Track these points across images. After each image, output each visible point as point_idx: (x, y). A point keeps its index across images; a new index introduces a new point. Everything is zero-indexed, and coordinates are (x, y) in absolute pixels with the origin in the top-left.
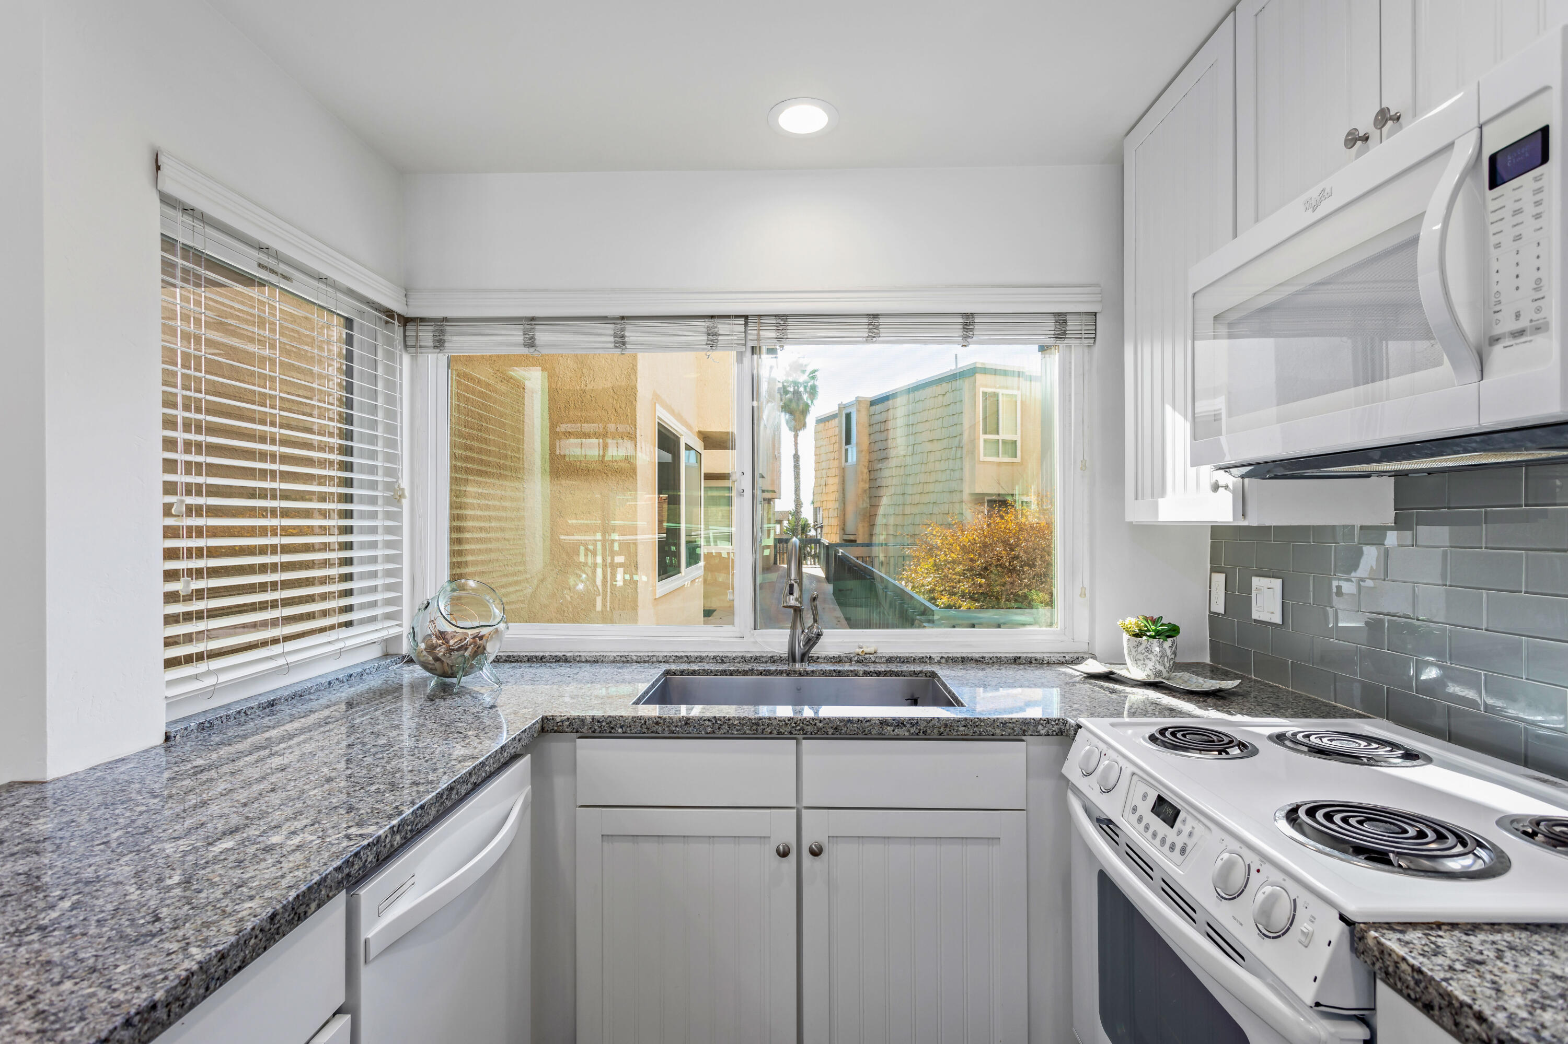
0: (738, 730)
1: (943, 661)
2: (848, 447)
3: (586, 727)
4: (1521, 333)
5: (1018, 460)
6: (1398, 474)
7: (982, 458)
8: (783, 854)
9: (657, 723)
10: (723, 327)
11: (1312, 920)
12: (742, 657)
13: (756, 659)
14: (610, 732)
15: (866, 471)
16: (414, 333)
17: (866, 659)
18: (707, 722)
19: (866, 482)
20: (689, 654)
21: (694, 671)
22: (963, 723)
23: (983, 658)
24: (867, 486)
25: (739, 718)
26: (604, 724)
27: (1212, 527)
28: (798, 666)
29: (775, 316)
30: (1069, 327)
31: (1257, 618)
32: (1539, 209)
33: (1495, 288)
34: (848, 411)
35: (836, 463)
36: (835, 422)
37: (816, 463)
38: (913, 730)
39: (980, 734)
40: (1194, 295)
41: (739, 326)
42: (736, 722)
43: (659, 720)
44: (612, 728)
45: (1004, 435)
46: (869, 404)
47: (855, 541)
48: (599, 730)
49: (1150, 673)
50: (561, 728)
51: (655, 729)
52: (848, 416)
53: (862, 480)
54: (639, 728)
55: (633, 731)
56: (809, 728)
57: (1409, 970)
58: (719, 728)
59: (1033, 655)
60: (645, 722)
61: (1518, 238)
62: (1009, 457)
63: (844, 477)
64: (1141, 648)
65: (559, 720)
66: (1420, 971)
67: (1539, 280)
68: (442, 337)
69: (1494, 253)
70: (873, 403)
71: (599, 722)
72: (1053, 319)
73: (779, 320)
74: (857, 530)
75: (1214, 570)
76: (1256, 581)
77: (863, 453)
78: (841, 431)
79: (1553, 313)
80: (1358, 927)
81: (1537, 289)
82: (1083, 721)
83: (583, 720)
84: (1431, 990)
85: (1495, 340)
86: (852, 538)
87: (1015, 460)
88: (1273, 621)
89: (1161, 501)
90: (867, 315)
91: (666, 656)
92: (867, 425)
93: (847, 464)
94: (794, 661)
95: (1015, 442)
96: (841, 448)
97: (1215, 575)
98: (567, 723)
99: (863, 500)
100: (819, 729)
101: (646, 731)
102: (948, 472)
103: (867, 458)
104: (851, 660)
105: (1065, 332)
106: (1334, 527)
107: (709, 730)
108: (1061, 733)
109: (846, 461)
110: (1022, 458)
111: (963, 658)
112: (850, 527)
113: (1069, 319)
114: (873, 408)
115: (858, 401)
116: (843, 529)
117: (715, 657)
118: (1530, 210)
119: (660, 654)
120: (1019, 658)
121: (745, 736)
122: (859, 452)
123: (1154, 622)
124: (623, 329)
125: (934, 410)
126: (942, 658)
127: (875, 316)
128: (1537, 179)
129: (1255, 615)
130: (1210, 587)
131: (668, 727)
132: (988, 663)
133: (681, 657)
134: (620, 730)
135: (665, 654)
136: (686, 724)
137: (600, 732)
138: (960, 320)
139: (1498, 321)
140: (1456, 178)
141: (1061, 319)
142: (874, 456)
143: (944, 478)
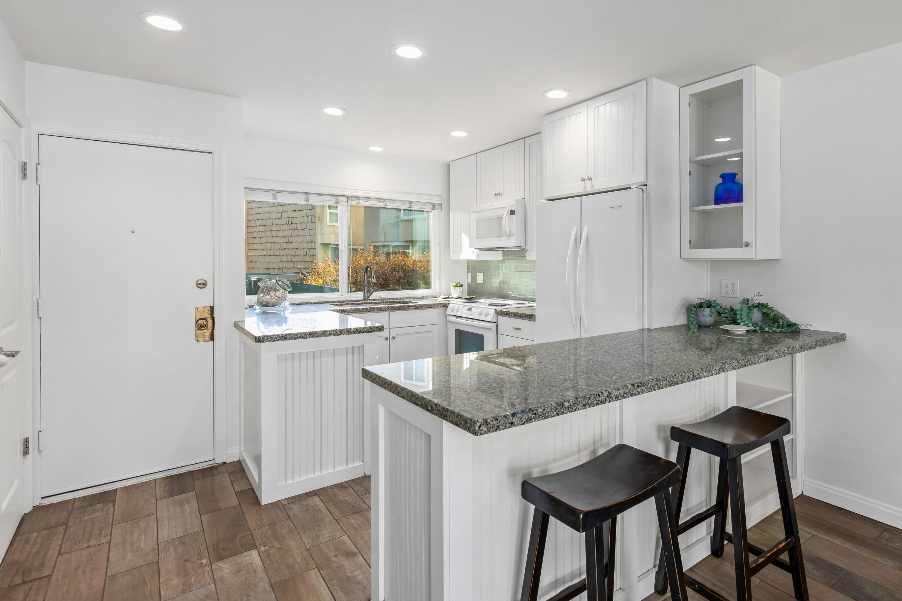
0: (376, 310)
1: (404, 298)
4: (512, 235)
7: (328, 223)
10: (341, 199)
11: (491, 312)
12: (347, 301)
13: (352, 299)
17: (383, 299)
20: (330, 301)
22: (425, 305)
27: (468, 261)
28: (366, 301)
30: (436, 207)
32: (515, 220)
38: (417, 307)
39: (429, 308)
40: (470, 213)
41: (346, 199)
51: (355, 311)
55: (350, 312)
56: (392, 309)
57: (500, 311)
58: (371, 310)
59: (426, 296)
64: (456, 289)
69: (511, 224)
72: (431, 204)
75: (468, 272)
76: (478, 274)
79: (515, 234)
80: (496, 310)
84: (502, 312)
85: (510, 235)
88: (482, 282)
90: (383, 199)
94: (365, 300)
97: (468, 273)
100: (395, 309)
102: (306, 230)
104: (379, 300)
105: (434, 208)
106: (493, 261)
107: (369, 310)
108: (444, 306)
113: (436, 204)
118: (512, 220)
120: (423, 297)
123: (458, 284)
124: (308, 197)
127: (385, 199)
128: (514, 216)
129: (478, 281)
130: (467, 276)
133: (328, 302)
134: (347, 312)
138: (408, 203)
139: (511, 233)
140: (506, 212)
141: (433, 205)
142: (251, 217)
143: (303, 234)
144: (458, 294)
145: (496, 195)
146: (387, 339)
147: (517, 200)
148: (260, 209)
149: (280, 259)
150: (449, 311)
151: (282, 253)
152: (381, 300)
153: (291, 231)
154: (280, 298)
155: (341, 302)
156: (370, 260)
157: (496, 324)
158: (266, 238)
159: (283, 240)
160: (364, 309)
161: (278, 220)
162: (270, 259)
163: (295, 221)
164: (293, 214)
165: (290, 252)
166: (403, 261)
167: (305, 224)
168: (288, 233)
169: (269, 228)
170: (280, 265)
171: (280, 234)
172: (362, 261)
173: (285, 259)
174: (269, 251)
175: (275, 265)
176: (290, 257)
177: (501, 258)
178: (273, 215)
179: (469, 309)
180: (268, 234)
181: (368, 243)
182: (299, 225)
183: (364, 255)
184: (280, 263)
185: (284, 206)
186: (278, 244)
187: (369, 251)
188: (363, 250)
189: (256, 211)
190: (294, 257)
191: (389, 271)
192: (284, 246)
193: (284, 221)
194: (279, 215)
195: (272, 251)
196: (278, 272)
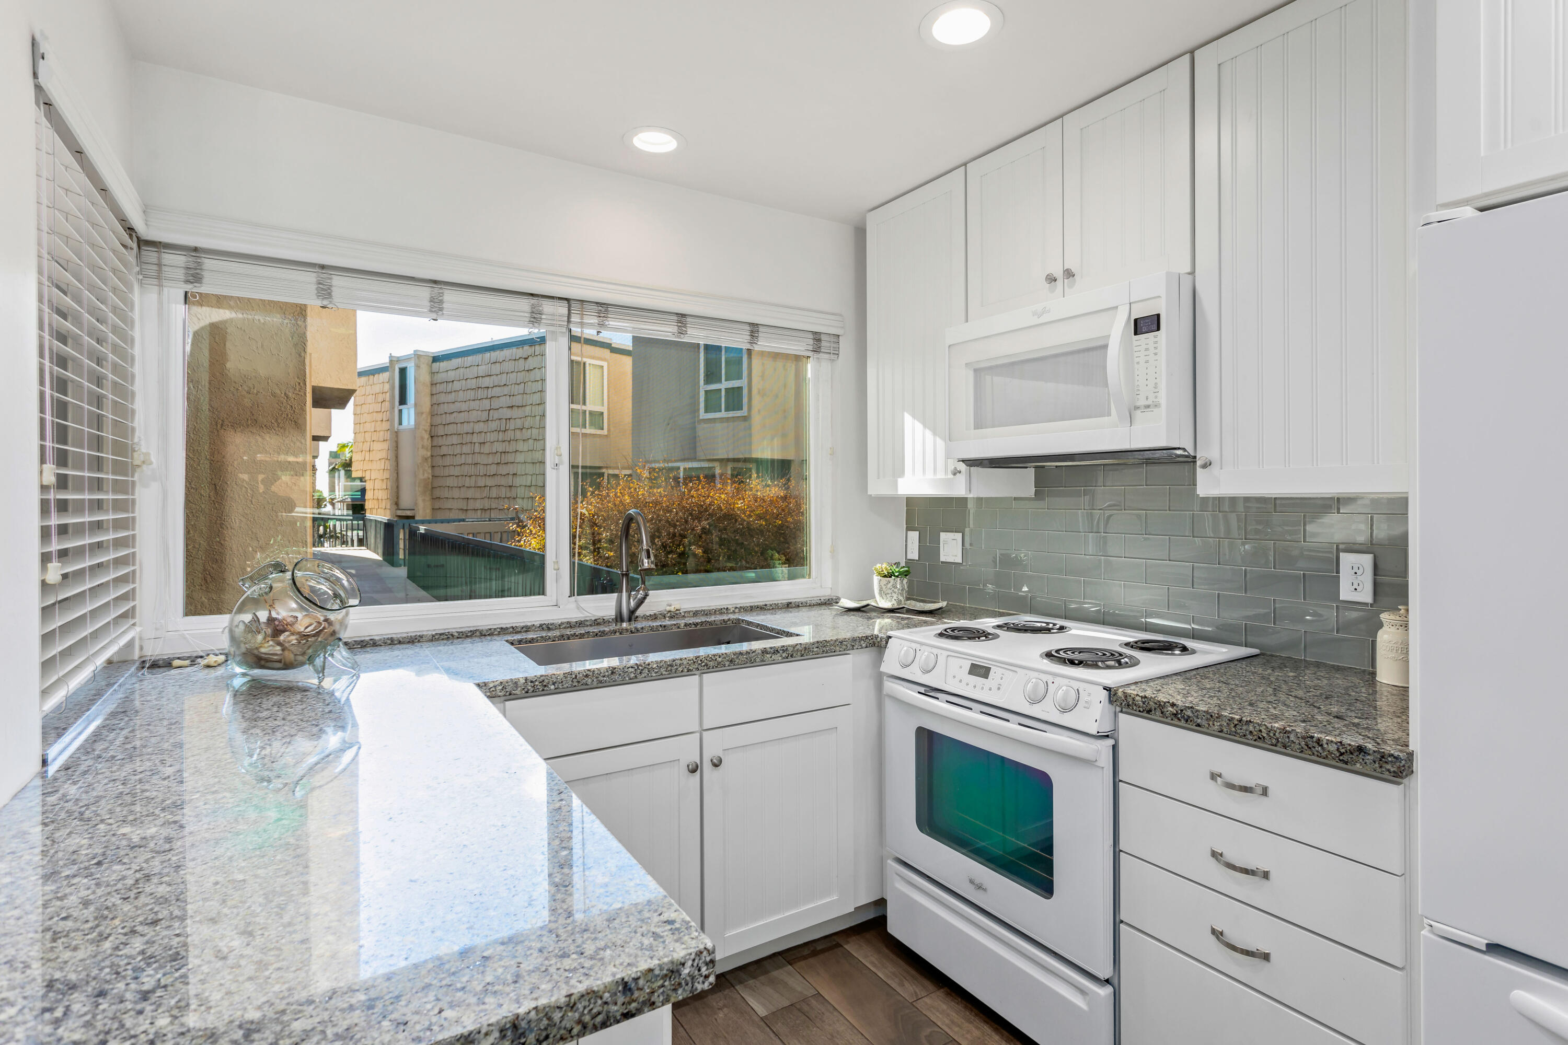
0: (656, 673)
1: (737, 610)
2: (401, 407)
3: (519, 689)
4: (1148, 406)
5: (605, 432)
6: (1036, 467)
8: (693, 769)
9: (587, 676)
10: (548, 307)
11: (1089, 695)
12: (568, 623)
13: (581, 624)
14: (543, 690)
15: (426, 436)
16: (155, 261)
17: (677, 614)
18: (630, 669)
19: (427, 450)
20: (514, 625)
21: (533, 639)
22: (816, 645)
23: (766, 605)
24: (429, 454)
25: (657, 662)
26: (537, 683)
27: (907, 498)
28: (628, 625)
29: (597, 303)
30: (823, 344)
31: (944, 560)
32: (1156, 351)
33: (1137, 383)
34: (403, 365)
35: (386, 425)
36: (386, 375)
37: (355, 424)
38: (784, 655)
39: (827, 652)
40: (949, 346)
41: (562, 309)
42: (655, 666)
43: (588, 672)
44: (545, 686)
45: (590, 407)
46: (431, 359)
47: (413, 517)
48: (532, 689)
49: (894, 602)
50: (494, 693)
51: (584, 681)
52: (403, 371)
53: (423, 447)
54: (570, 683)
55: (565, 686)
56: (711, 664)
57: (1140, 698)
58: (641, 673)
59: (798, 600)
60: (576, 676)
61: (1147, 362)
62: (596, 428)
63: (397, 442)
64: (890, 585)
65: (491, 685)
66: (1145, 697)
67: (1156, 384)
68: (198, 271)
69: (1136, 366)
70: (436, 359)
71: (532, 682)
72: (811, 336)
73: (600, 308)
74: (416, 504)
75: (909, 529)
76: (943, 536)
77: (424, 416)
78: (393, 388)
79: (1163, 401)
80: (1112, 690)
81: (1155, 388)
82: (890, 633)
83: (516, 683)
84: (1151, 703)
85: (1137, 408)
86: (409, 513)
87: (599, 432)
88: (956, 561)
89: (899, 480)
90: (677, 314)
91: (490, 629)
92: (429, 384)
93: (401, 427)
94: (622, 621)
95: (602, 414)
96: (393, 408)
97: (910, 533)
98: (500, 688)
99: (424, 470)
100: (719, 663)
101: (576, 684)
102: (531, 441)
103: (429, 421)
104: (665, 617)
105: (820, 347)
107: (632, 675)
108: (874, 645)
109: (400, 423)
110: (609, 430)
111: (751, 607)
112: (406, 500)
113: (823, 337)
114: (436, 365)
115: (418, 355)
116: (397, 504)
117: (541, 625)
118: (1152, 350)
119: (483, 628)
120: (791, 603)
121: (661, 677)
122: (418, 414)
124: (441, 294)
125: (514, 374)
126: (736, 608)
127: (683, 315)
128: (1155, 337)
129: (942, 559)
130: (906, 541)
131: (597, 677)
132: (769, 609)
133: (507, 628)
134: (552, 687)
135: (489, 627)
136: (612, 673)
137: (533, 691)
138: (748, 328)
139: (1138, 399)
140: (1119, 325)
141: (817, 337)
142: (438, 420)
143: (526, 449)
144: (895, 596)
145: (1052, 279)
146: (693, 771)
147: (1169, 275)
148: (452, 406)
149: (485, 493)
150: (891, 663)
151: (490, 482)
152: (671, 617)
153: (504, 443)
154: (306, 636)
155: (549, 629)
156: (643, 495)
157: (1111, 742)
158: (463, 456)
159: (490, 460)
160: (613, 671)
161: (482, 424)
162: (470, 493)
163: (512, 425)
164: (508, 413)
165: (503, 481)
166: (708, 496)
167: (530, 430)
168: (500, 447)
169: (468, 438)
170: (486, 504)
171: (486, 449)
172: (627, 497)
173: (494, 493)
174: (468, 478)
175: (478, 505)
176: (503, 489)
177: (1031, 491)
178: (474, 416)
179: (980, 671)
180: (466, 449)
181: (639, 462)
182: (518, 432)
183: (632, 485)
184: (486, 500)
185: (493, 399)
186: (482, 467)
187: (639, 478)
188: (630, 475)
189: (445, 408)
190: (510, 491)
191: (681, 518)
192: (493, 469)
193: (493, 425)
194: (484, 416)
195: (473, 478)
196: (483, 516)
